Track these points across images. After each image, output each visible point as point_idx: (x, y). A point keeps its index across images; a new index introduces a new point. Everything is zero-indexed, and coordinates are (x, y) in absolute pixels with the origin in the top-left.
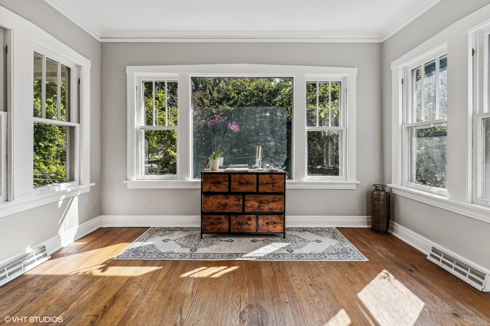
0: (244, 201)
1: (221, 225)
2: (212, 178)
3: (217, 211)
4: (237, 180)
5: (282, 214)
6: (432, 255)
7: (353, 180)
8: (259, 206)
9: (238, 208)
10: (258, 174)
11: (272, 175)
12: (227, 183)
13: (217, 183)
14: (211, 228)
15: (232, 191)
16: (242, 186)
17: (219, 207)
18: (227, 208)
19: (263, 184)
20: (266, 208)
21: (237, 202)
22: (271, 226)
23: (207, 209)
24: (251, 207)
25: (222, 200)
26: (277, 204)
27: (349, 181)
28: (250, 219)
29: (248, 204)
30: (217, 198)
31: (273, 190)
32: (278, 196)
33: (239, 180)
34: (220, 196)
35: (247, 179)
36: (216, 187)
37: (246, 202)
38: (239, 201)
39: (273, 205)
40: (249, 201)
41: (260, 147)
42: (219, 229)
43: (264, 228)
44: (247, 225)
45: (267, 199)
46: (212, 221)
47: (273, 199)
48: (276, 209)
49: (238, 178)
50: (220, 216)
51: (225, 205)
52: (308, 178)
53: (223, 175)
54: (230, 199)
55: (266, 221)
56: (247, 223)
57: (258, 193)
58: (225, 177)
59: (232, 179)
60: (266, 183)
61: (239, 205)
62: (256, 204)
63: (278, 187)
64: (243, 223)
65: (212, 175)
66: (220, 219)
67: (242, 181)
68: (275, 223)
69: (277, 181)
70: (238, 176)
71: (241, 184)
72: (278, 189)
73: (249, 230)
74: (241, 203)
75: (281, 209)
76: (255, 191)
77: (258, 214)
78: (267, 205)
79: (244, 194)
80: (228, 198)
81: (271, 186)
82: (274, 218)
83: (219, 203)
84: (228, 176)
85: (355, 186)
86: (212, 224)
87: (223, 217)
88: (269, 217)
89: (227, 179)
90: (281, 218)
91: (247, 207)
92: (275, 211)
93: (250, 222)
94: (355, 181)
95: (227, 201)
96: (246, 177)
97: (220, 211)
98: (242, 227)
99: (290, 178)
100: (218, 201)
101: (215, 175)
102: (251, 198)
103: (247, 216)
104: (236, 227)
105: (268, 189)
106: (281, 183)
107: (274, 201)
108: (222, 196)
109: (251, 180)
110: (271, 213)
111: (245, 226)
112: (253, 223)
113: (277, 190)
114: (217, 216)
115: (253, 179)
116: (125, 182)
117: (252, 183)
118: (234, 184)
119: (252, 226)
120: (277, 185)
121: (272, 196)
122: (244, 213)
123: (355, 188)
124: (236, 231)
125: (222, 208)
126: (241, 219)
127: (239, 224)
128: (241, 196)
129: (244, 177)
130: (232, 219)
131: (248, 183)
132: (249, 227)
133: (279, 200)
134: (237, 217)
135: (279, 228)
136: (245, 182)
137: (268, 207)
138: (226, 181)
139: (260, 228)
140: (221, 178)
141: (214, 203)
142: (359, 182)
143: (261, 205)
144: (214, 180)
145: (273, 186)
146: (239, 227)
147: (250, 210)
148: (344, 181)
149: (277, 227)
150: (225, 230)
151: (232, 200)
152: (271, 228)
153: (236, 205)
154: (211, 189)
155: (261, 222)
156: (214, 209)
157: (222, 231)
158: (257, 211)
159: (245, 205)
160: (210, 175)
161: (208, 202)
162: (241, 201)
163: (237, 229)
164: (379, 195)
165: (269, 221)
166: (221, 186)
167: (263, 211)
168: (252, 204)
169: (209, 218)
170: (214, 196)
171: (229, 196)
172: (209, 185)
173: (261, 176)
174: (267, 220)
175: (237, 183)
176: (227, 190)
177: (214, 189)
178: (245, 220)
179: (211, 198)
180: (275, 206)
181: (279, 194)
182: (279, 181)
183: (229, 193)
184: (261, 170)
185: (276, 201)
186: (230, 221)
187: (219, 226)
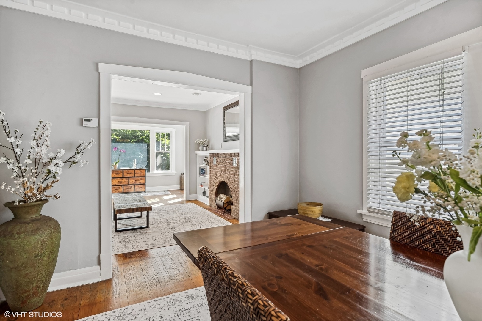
2: (116, 172)
3: (118, 184)
4: (126, 172)
5: (144, 184)
8: (135, 182)
9: (126, 183)
10: (135, 170)
11: (140, 170)
12: (122, 174)
13: (118, 174)
19: (137, 173)
20: (138, 182)
21: (126, 181)
22: (140, 189)
23: (114, 184)
25: (120, 180)
27: (173, 172)
28: (131, 187)
29: (130, 181)
30: (118, 179)
32: (143, 178)
38: (127, 180)
41: (136, 160)
42: (119, 192)
45: (138, 179)
46: (115, 188)
50: (119, 186)
51: (121, 182)
52: (156, 171)
55: (138, 187)
57: (135, 177)
58: (121, 171)
59: (124, 172)
61: (127, 182)
62: (134, 181)
68: (142, 188)
70: (127, 170)
71: (127, 174)
75: (144, 182)
79: (129, 177)
82: (141, 186)
85: (175, 174)
86: (116, 190)
88: (139, 186)
89: (122, 172)
90: (144, 186)
93: (131, 188)
94: (175, 172)
95: (122, 180)
96: (130, 171)
99: (149, 171)
100: (118, 181)
102: (132, 179)
104: (126, 190)
105: (139, 175)
107: (141, 180)
109: (132, 172)
110: (140, 184)
111: (129, 190)
112: (133, 188)
113: (142, 175)
118: (125, 174)
119: (132, 190)
120: (142, 173)
121: (140, 178)
122: (129, 185)
124: (126, 192)
126: (128, 187)
128: (128, 178)
134: (126, 186)
135: (143, 190)
136: (129, 173)
139: (136, 190)
140: (119, 172)
141: (116, 182)
142: (176, 172)
144: (117, 173)
146: (127, 190)
147: (132, 183)
148: (171, 172)
151: (124, 180)
152: (140, 190)
153: (126, 182)
155: (136, 187)
156: (116, 184)
157: (120, 192)
160: (114, 171)
161: (114, 181)
162: (128, 180)
164: (182, 176)
165: (139, 187)
167: (137, 184)
168: (132, 181)
171: (123, 178)
177: (116, 176)
179: (115, 179)
180: (142, 182)
181: (144, 177)
182: (143, 172)
183: (123, 177)
184: (136, 168)
185: (142, 180)
186: (123, 188)
187: (119, 190)
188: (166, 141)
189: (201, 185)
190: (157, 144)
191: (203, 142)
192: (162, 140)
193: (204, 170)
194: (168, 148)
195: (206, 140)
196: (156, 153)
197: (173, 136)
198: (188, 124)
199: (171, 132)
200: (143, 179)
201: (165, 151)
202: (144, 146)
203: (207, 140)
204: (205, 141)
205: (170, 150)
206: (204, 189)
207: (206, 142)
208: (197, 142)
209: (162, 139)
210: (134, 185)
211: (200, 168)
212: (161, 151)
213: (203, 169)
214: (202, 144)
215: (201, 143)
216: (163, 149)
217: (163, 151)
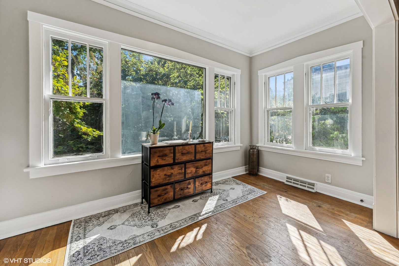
0: (185, 168)
1: (167, 195)
2: (160, 151)
4: (180, 151)
5: (210, 174)
6: (287, 181)
7: (239, 144)
8: (196, 171)
9: (181, 176)
10: (196, 145)
11: (205, 144)
12: (172, 155)
13: (163, 156)
14: (159, 200)
15: (176, 161)
16: (184, 156)
17: (165, 178)
18: (172, 177)
19: (199, 152)
20: (200, 172)
21: (180, 171)
22: (204, 185)
23: (155, 182)
24: (190, 173)
25: (168, 171)
26: (207, 167)
27: (236, 145)
28: (189, 184)
29: (188, 171)
30: (164, 170)
31: (206, 157)
32: (208, 161)
33: (182, 151)
34: (166, 168)
35: (187, 149)
36: (163, 159)
37: (187, 170)
38: (182, 169)
40: (189, 168)
42: (166, 199)
43: (199, 189)
44: (188, 189)
45: (201, 164)
46: (159, 193)
47: (205, 163)
48: (207, 171)
49: (181, 149)
50: (166, 187)
51: (170, 176)
52: (215, 145)
53: (169, 148)
54: (175, 169)
56: (188, 188)
57: (196, 160)
58: (170, 150)
59: (177, 151)
60: (201, 151)
61: (182, 173)
62: (194, 170)
63: (209, 153)
64: (184, 188)
65: (159, 149)
66: (167, 189)
67: (184, 151)
68: (206, 182)
69: (208, 149)
70: (181, 147)
71: (183, 154)
72: (209, 155)
73: (189, 193)
74: (183, 171)
75: (210, 170)
76: (193, 159)
77: (196, 178)
78: (201, 169)
79: (185, 163)
80: (172, 169)
81: (204, 153)
82: (206, 179)
83: (165, 175)
84: (172, 148)
86: (159, 196)
87: (169, 187)
88: (203, 178)
89: (172, 151)
90: (210, 178)
91: (188, 173)
92: (207, 173)
93: (189, 186)
95: (172, 171)
96: (187, 147)
97: (167, 182)
98: (184, 191)
100: (165, 173)
101: (161, 149)
102: (190, 165)
103: (188, 181)
104: (179, 193)
105: (203, 156)
106: (210, 150)
107: (206, 165)
108: (168, 167)
109: (191, 150)
110: (204, 175)
111: (186, 191)
112: (191, 186)
114: (164, 187)
115: (192, 149)
116: (26, 170)
117: (191, 153)
118: (178, 155)
119: (191, 188)
120: (208, 152)
121: (204, 161)
122: (185, 179)
123: (239, 149)
124: (179, 196)
125: (168, 178)
126: (183, 185)
127: (182, 190)
128: (183, 165)
129: (186, 148)
130: (176, 187)
131: (188, 153)
132: (189, 190)
133: (209, 163)
134: (180, 184)
136: (186, 152)
137: (202, 171)
138: (171, 153)
139: (197, 189)
140: (167, 151)
141: (161, 175)
142: (242, 145)
143: (197, 170)
144: (161, 154)
145: (205, 153)
146: (181, 192)
147: (190, 176)
148: (234, 145)
149: (208, 185)
150: (170, 198)
151: (176, 170)
152: (204, 187)
153: (179, 173)
154: (158, 162)
155: (197, 184)
156: (161, 181)
157: (168, 200)
158: (195, 175)
159: (186, 172)
160: (157, 149)
161: (155, 176)
162: (183, 169)
163: (180, 194)
164: (254, 151)
165: (203, 181)
166: (167, 158)
167: (199, 175)
168: (191, 170)
169: (157, 191)
170: (161, 169)
171: (174, 167)
172: (156, 159)
173: (198, 146)
174: (201, 181)
175: (180, 154)
176: (172, 161)
177: (161, 162)
178: (186, 185)
179: (159, 171)
180: (206, 169)
181: (209, 159)
183: (174, 164)
186: (175, 189)
187: (166, 196)
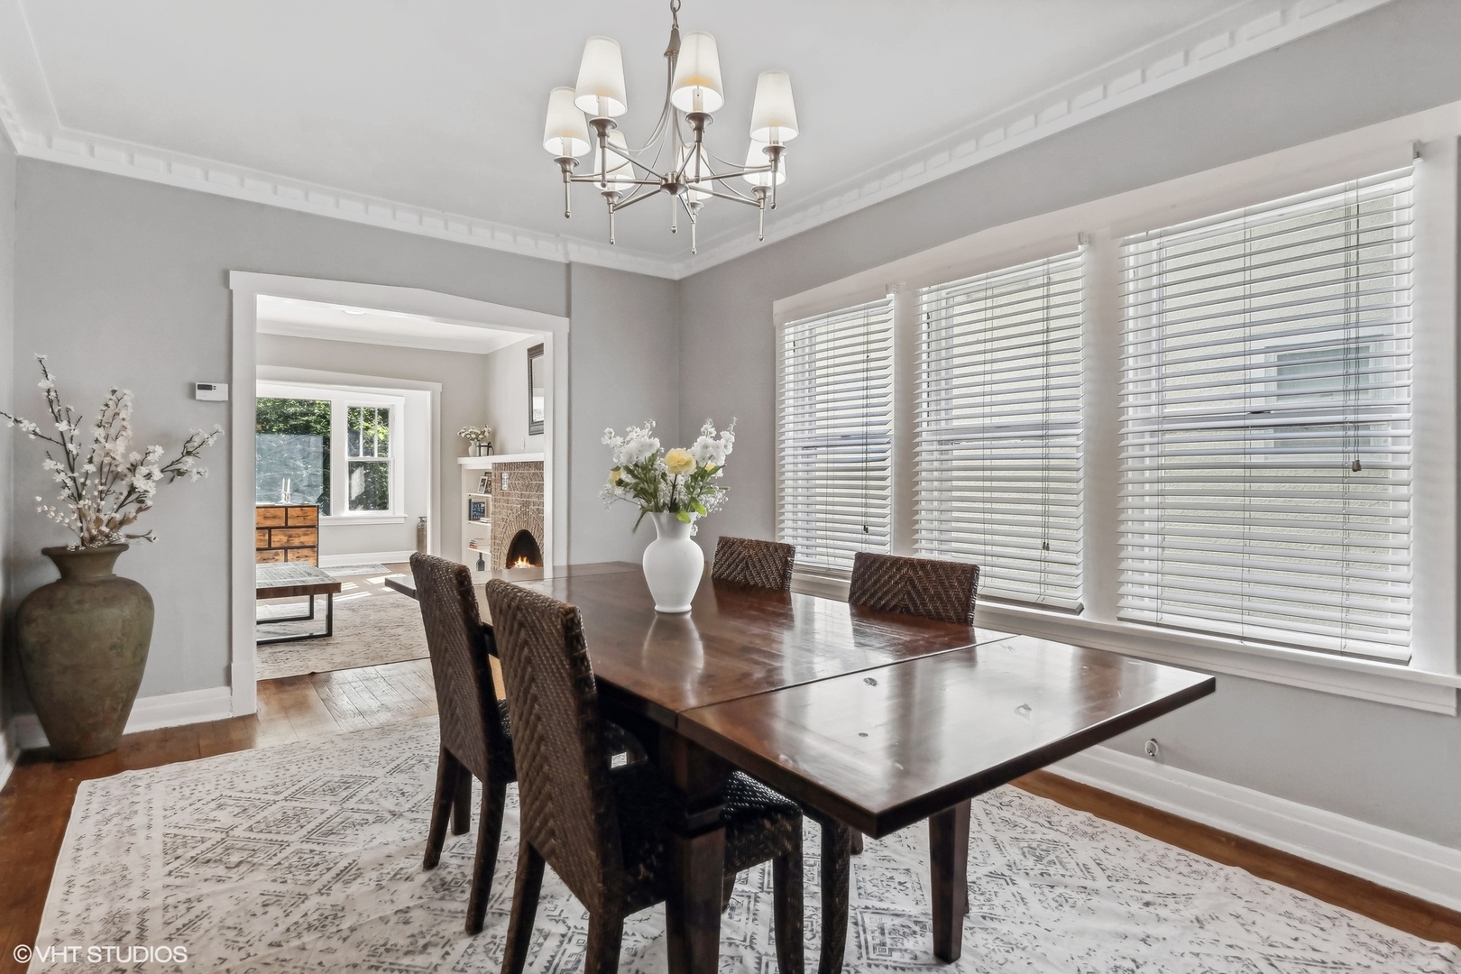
0: (270, 535)
4: (262, 514)
5: (314, 547)
7: (401, 513)
8: (288, 541)
9: (263, 543)
10: (286, 508)
11: (301, 508)
16: (268, 520)
19: (293, 517)
20: (296, 542)
21: (262, 537)
22: (302, 559)
24: (278, 541)
26: (309, 537)
27: (397, 515)
28: (277, 554)
29: (275, 539)
31: (305, 524)
32: (310, 529)
33: (264, 514)
35: (273, 512)
37: (272, 537)
38: (264, 535)
39: (304, 539)
40: (276, 535)
41: (289, 480)
44: (274, 560)
45: (297, 533)
47: (305, 532)
48: (308, 542)
49: (263, 512)
52: (347, 513)
55: (297, 555)
56: (274, 558)
57: (287, 527)
60: (295, 516)
61: (264, 540)
62: (284, 539)
63: (310, 521)
64: (269, 559)
67: (268, 515)
68: (306, 557)
69: (307, 514)
70: (263, 509)
71: (266, 518)
74: (267, 537)
75: (314, 542)
76: (283, 525)
78: (297, 539)
79: (270, 529)
81: (302, 519)
82: (306, 552)
85: (403, 519)
88: (300, 551)
90: (314, 552)
91: (274, 541)
92: (307, 545)
93: (276, 558)
94: (403, 514)
96: (272, 510)
99: (327, 512)
102: (278, 532)
103: (274, 551)
105: (299, 523)
106: (314, 517)
107: (305, 535)
109: (279, 514)
110: (303, 547)
111: (271, 562)
112: (281, 558)
113: (309, 524)
115: (281, 513)
117: (279, 517)
119: (280, 561)
120: (309, 518)
121: (303, 529)
122: (270, 548)
123: (403, 522)
126: (266, 555)
127: (264, 560)
128: (267, 531)
129: (270, 511)
131: (274, 517)
134: (261, 553)
136: (271, 515)
137: (300, 541)
142: (406, 515)
143: (291, 539)
145: (304, 519)
146: (264, 562)
147: (277, 545)
148: (391, 515)
149: (310, 561)
153: (261, 540)
155: (290, 556)
158: (286, 545)
159: (272, 540)
162: (267, 535)
164: (421, 525)
165: (300, 555)
167: (293, 545)
168: (279, 539)
173: (289, 510)
175: (262, 517)
178: (271, 555)
180: (308, 540)
181: (313, 527)
182: (311, 514)
184: (289, 503)
185: (307, 535)
188: (377, 431)
189: (472, 545)
190: (350, 440)
191: (477, 435)
192: (367, 428)
193: (483, 505)
194: (384, 448)
195: (485, 429)
196: (350, 463)
197: (397, 418)
198: (438, 387)
199: (393, 405)
200: (312, 533)
201: (376, 458)
202: (315, 442)
203: (490, 429)
204: (483, 433)
205: (389, 454)
206: (481, 554)
207: (486, 434)
208: (463, 435)
209: (367, 424)
210: (286, 549)
211: (470, 500)
212: (362, 458)
213: (480, 503)
214: (477, 438)
215: (473, 436)
216: (368, 452)
217: (368, 459)
